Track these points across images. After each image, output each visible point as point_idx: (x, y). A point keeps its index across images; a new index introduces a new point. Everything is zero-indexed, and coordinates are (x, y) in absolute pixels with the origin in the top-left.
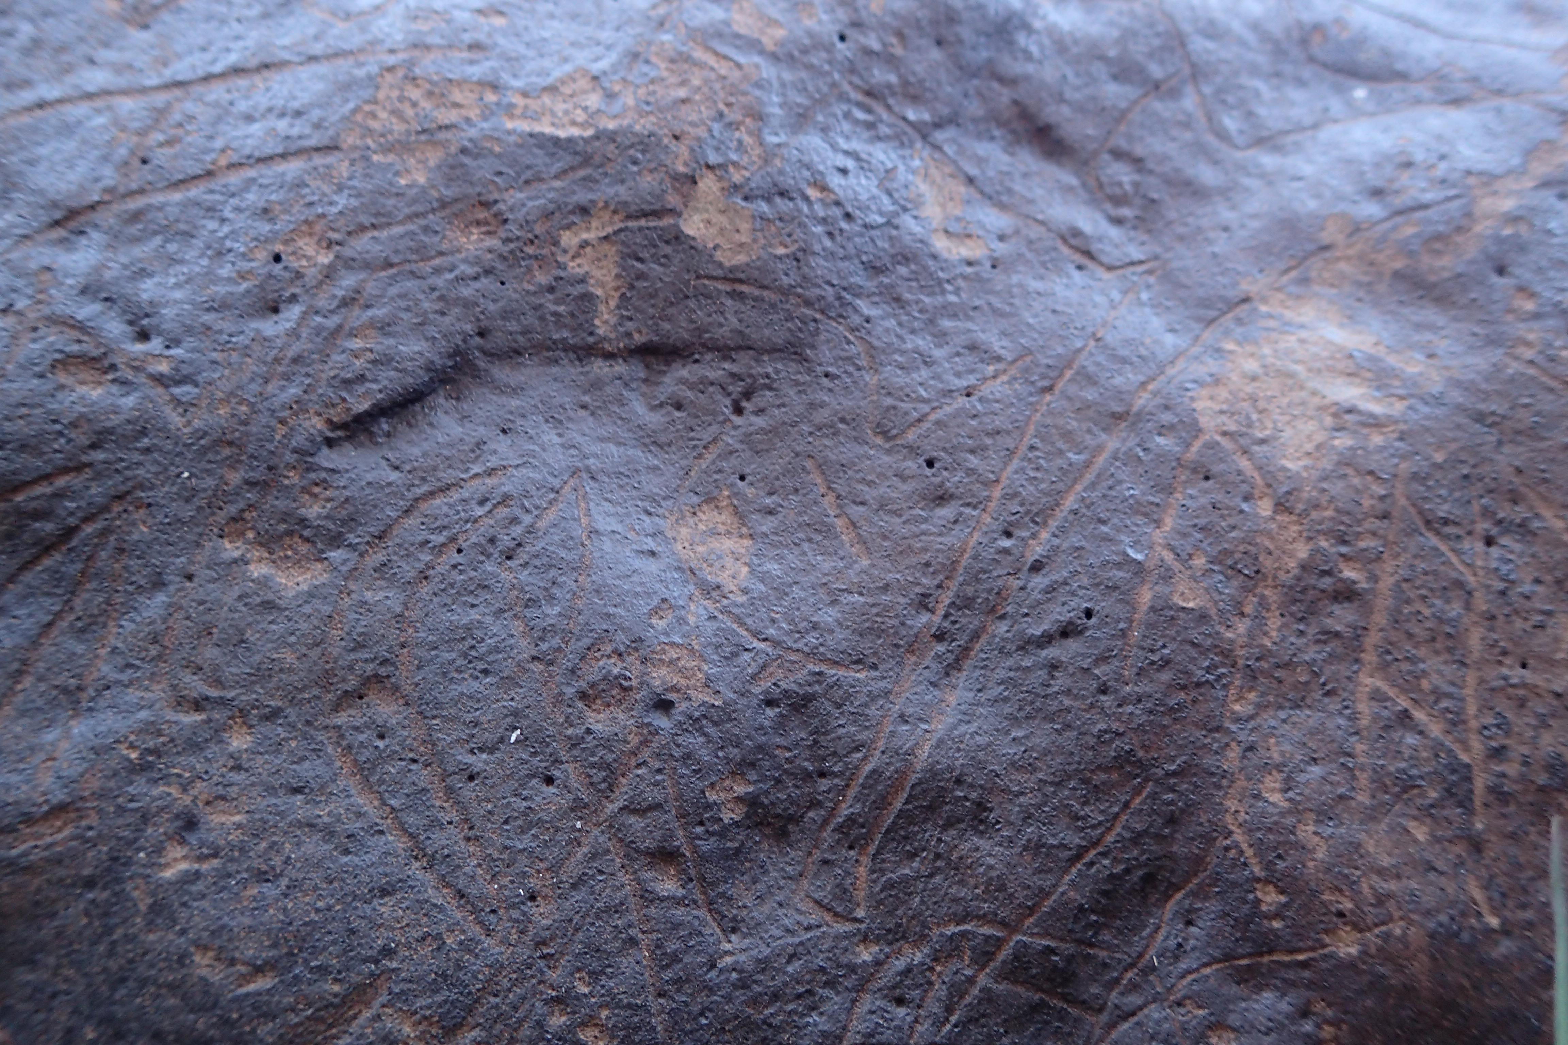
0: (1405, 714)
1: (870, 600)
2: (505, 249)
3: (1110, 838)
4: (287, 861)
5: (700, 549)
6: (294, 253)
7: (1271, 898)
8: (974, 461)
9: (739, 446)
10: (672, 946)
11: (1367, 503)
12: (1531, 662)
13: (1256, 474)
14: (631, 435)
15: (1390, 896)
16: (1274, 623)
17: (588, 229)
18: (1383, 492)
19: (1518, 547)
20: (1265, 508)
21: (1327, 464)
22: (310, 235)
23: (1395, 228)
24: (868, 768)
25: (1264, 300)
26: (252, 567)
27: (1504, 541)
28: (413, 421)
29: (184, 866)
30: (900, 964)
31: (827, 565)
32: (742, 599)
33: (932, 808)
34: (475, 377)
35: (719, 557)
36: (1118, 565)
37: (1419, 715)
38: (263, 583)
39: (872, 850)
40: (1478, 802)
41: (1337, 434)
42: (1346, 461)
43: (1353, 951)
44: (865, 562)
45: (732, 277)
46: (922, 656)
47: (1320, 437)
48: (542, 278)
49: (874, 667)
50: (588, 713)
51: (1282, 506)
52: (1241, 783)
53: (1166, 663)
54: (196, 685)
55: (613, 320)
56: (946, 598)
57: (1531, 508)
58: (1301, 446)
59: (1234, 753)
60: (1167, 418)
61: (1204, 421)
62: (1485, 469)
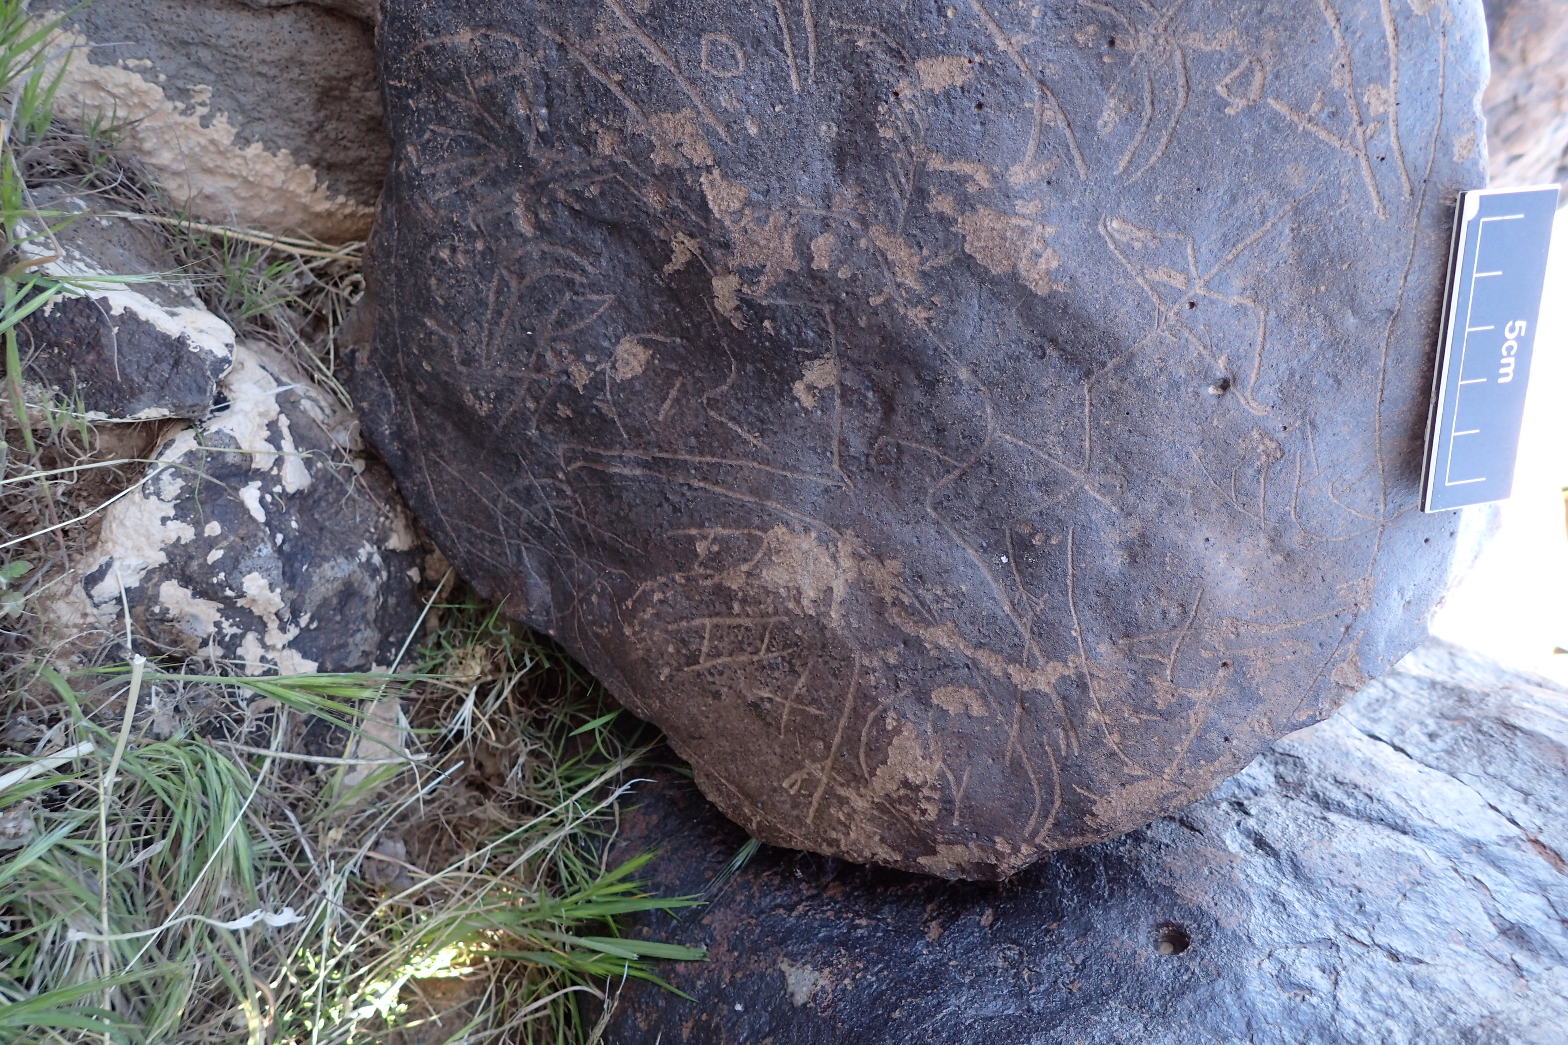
0: (704, 638)
2: (659, 215)
5: (625, 356)
6: (602, 139)
7: (629, 603)
11: (762, 607)
13: (757, 561)
15: (647, 642)
16: (708, 582)
17: (688, 241)
18: (770, 613)
20: (745, 567)
21: (771, 588)
24: (602, 452)
26: (517, 209)
31: (652, 405)
32: (619, 381)
33: (603, 480)
34: (619, 236)
35: (628, 364)
36: (701, 518)
37: (706, 642)
39: (585, 465)
40: (692, 668)
41: (786, 589)
42: (777, 594)
43: (627, 634)
44: (660, 418)
45: (714, 310)
46: (645, 455)
47: (781, 582)
49: (630, 439)
50: (549, 353)
51: (749, 574)
52: (656, 585)
53: (678, 547)
55: (671, 272)
56: (664, 455)
57: (802, 673)
59: (663, 579)
60: (766, 518)
61: (770, 533)
62: (806, 652)
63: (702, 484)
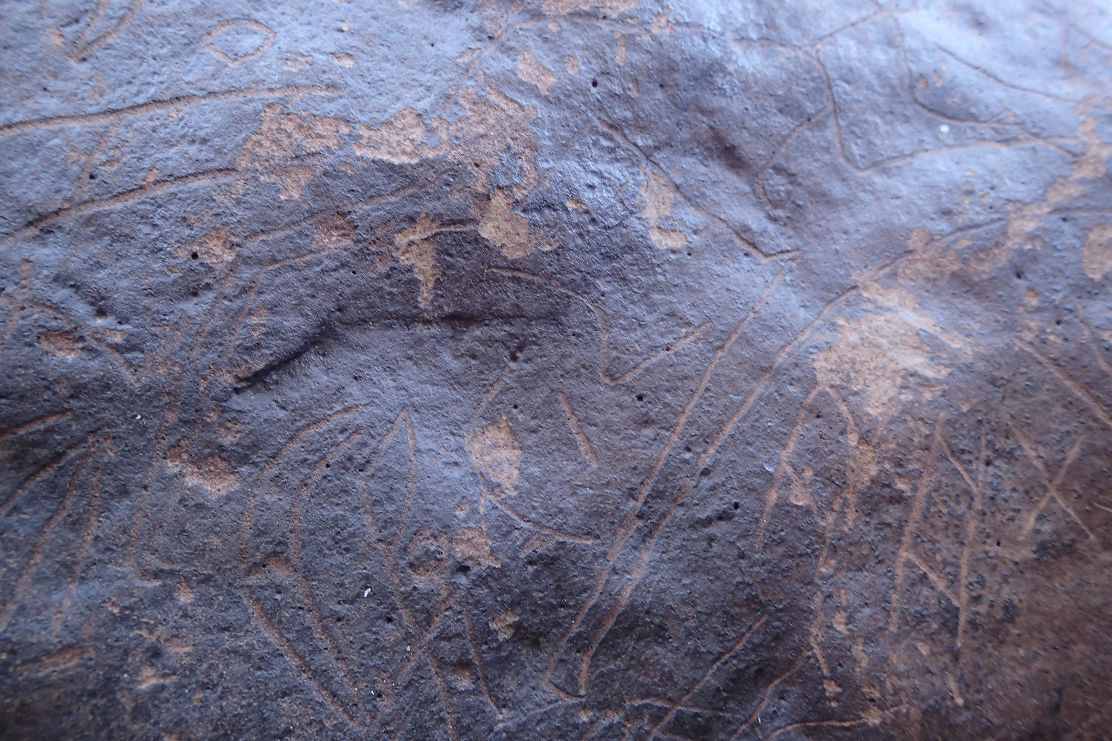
0: (925, 576)
1: (597, 492)
2: (356, 248)
3: (739, 647)
4: (221, 675)
5: (487, 458)
6: (207, 253)
7: (832, 689)
8: (669, 398)
9: (514, 385)
10: (466, 721)
11: (916, 440)
12: (1003, 542)
13: (849, 417)
14: (441, 378)
15: (902, 689)
16: (851, 516)
17: (414, 232)
18: (928, 433)
19: (1005, 467)
20: (853, 440)
21: (894, 412)
22: (218, 238)
23: (956, 241)
24: (591, 603)
25: (866, 288)
26: (187, 479)
27: (997, 463)
28: (293, 373)
29: (154, 681)
30: (605, 723)
31: (570, 467)
32: (514, 494)
33: (631, 629)
34: (335, 339)
35: (500, 464)
36: (757, 475)
37: (932, 577)
38: (196, 490)
39: (591, 653)
40: (960, 631)
41: (903, 391)
42: (907, 410)
43: (877, 721)
44: (595, 466)
45: (514, 266)
46: (628, 528)
47: (892, 393)
48: (382, 268)
49: (598, 537)
50: (415, 576)
51: (864, 439)
52: (821, 618)
53: (783, 540)
54: (154, 562)
55: (431, 298)
56: (646, 491)
57: (1017, 441)
58: (880, 398)
59: (818, 599)
60: (796, 373)
61: (820, 377)
62: (992, 416)
63: (712, 451)
